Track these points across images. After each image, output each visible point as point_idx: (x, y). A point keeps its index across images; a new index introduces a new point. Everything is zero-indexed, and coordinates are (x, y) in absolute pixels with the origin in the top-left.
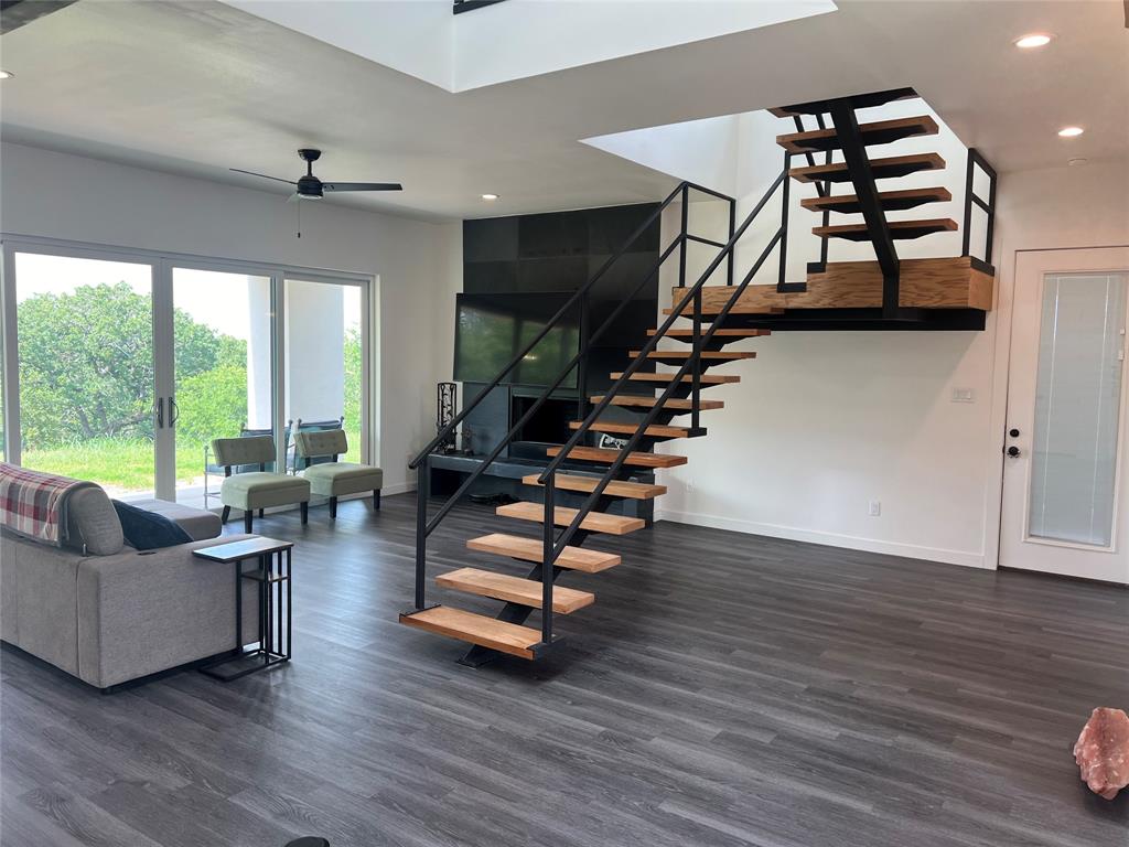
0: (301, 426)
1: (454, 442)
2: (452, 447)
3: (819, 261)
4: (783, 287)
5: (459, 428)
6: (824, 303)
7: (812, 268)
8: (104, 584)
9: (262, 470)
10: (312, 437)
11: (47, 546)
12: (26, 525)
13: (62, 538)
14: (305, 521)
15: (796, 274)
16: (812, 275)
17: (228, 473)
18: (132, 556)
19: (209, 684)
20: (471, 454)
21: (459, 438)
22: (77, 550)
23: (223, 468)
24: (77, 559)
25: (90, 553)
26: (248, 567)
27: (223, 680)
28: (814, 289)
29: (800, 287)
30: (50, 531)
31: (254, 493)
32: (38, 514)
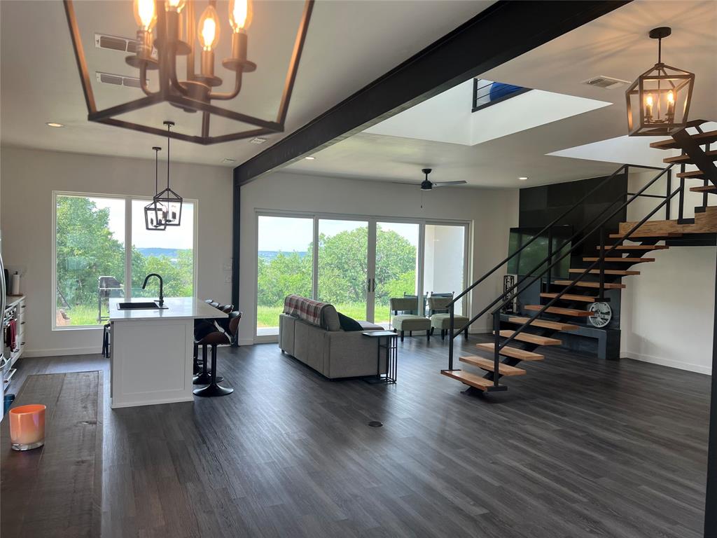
0: (432, 295)
1: (512, 308)
2: (511, 310)
3: (702, 205)
4: (681, 220)
5: (515, 300)
6: (705, 230)
7: (697, 210)
8: (332, 340)
9: (411, 314)
10: (436, 300)
11: (316, 326)
12: (311, 319)
13: (321, 324)
14: (429, 339)
15: (689, 213)
16: (698, 214)
17: (396, 314)
18: (342, 332)
19: (366, 385)
20: (520, 315)
21: (515, 306)
22: (326, 329)
23: (394, 311)
24: (325, 331)
25: (329, 330)
26: (383, 342)
27: (369, 383)
28: (698, 222)
29: (691, 221)
30: (317, 321)
31: (405, 323)
32: (315, 315)
